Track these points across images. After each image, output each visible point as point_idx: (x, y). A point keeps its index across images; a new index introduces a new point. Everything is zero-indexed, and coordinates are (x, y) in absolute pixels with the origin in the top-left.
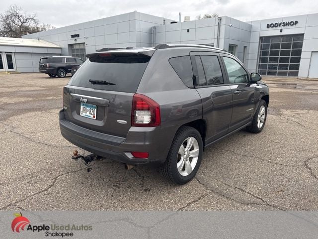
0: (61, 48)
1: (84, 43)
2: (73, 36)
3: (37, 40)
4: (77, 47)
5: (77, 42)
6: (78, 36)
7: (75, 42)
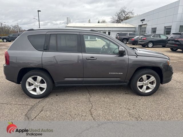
0: (135, 28)
1: (146, 24)
2: (142, 20)
3: (125, 24)
4: (143, 26)
5: (143, 24)
6: (144, 20)
7: (142, 24)
